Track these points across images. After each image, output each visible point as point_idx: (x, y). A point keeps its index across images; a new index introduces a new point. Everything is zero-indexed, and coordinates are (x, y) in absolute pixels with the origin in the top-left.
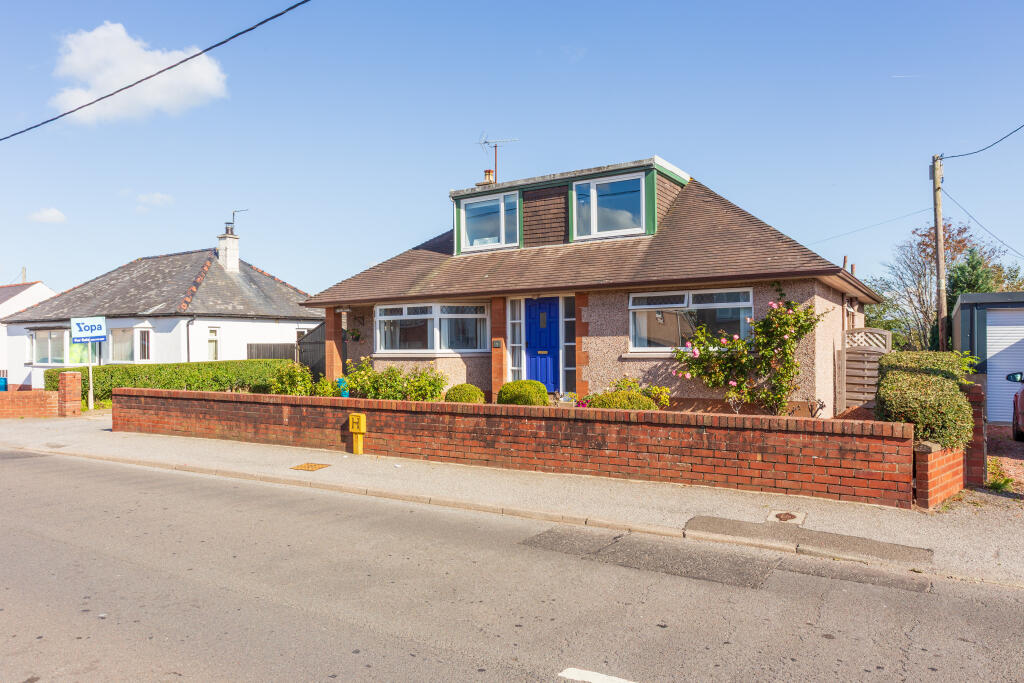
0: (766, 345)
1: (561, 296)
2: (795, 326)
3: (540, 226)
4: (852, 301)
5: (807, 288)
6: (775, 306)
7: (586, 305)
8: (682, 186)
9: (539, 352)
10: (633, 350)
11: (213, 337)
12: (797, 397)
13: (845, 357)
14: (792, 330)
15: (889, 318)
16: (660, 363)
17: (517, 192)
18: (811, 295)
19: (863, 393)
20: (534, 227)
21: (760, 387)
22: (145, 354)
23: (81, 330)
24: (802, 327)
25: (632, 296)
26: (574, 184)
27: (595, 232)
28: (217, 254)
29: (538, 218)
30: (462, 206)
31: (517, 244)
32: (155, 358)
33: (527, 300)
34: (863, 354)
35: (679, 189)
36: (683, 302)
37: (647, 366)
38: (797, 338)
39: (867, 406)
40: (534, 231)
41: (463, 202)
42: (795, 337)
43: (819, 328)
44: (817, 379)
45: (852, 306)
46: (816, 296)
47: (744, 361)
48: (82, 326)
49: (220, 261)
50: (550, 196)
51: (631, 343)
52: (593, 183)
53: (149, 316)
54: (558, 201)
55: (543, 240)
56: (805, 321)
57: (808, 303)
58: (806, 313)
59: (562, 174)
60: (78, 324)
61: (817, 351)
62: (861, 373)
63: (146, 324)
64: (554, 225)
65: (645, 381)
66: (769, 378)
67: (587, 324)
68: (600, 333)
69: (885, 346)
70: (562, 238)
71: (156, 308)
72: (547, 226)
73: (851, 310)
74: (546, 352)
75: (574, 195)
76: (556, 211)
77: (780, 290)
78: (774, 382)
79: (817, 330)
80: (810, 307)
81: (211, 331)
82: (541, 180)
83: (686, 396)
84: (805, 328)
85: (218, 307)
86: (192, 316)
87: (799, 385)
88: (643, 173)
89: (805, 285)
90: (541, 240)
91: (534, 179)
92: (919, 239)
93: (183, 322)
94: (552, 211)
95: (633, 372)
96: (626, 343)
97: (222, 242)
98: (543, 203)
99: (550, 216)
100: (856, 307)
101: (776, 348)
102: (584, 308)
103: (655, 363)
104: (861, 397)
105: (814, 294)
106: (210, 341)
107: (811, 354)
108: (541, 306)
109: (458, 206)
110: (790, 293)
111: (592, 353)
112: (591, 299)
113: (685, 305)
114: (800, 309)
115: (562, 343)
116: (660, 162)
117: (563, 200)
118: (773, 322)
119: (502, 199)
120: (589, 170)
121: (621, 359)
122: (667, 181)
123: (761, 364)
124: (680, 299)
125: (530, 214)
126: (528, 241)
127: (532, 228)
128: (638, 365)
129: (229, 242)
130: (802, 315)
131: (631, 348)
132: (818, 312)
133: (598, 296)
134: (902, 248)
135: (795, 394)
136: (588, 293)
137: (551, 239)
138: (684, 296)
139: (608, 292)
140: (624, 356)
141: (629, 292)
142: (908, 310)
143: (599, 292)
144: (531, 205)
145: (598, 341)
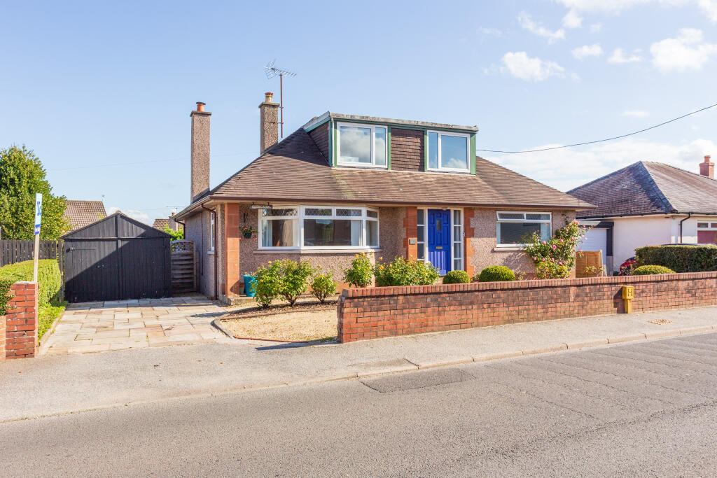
1: (452, 209)
3: (402, 156)
5: (573, 215)
7: (473, 216)
9: (437, 248)
10: (499, 246)
16: (512, 254)
17: (386, 127)
20: (398, 156)
25: (498, 212)
26: (429, 131)
27: (440, 167)
29: (402, 150)
30: (338, 127)
31: (387, 167)
33: (429, 210)
37: (506, 255)
40: (398, 159)
41: (339, 124)
50: (410, 136)
51: (497, 242)
52: (441, 134)
54: (417, 141)
55: (404, 166)
59: (423, 123)
64: (412, 157)
67: (473, 229)
68: (481, 235)
70: (419, 167)
72: (408, 157)
74: (441, 248)
75: (427, 139)
76: (414, 147)
82: (408, 123)
88: (470, 135)
89: (572, 213)
91: (403, 121)
94: (411, 147)
95: (499, 259)
96: (495, 242)
98: (405, 139)
99: (409, 150)
102: (472, 219)
103: (510, 254)
108: (440, 215)
109: (335, 126)
111: (477, 248)
112: (477, 213)
115: (453, 242)
117: (420, 141)
119: (374, 130)
121: (493, 251)
125: (395, 146)
126: (394, 165)
127: (396, 156)
128: (502, 255)
131: (497, 245)
133: (479, 211)
136: (474, 209)
137: (410, 167)
138: (523, 215)
139: (485, 209)
140: (495, 249)
143: (480, 209)
144: (396, 139)
145: (480, 240)
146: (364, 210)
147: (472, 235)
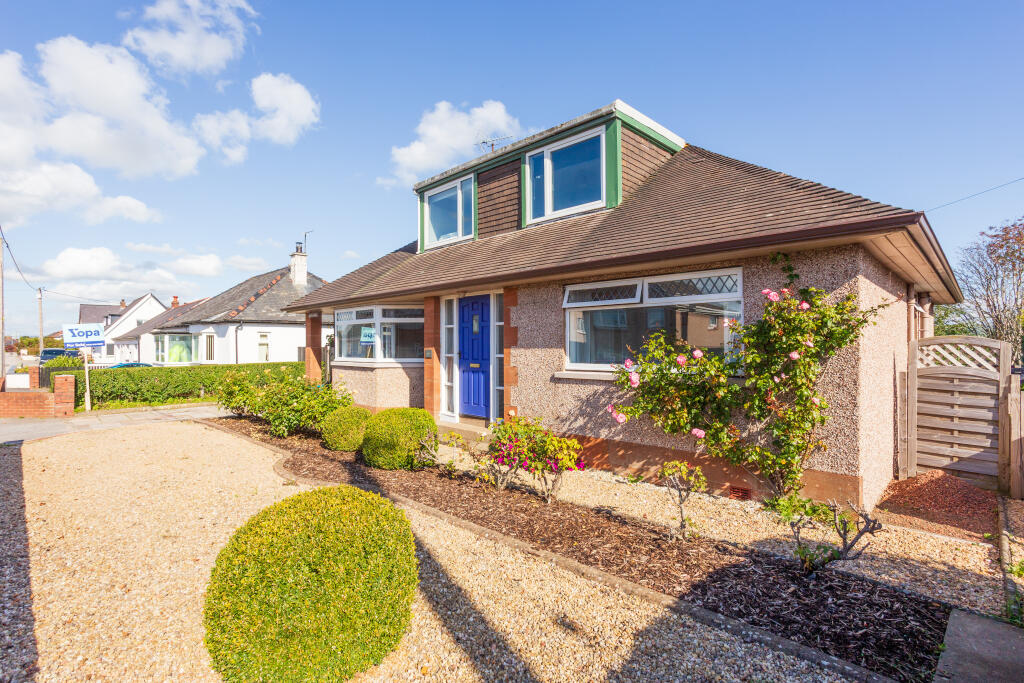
0: (760, 368)
1: (492, 292)
2: (817, 333)
3: (494, 212)
4: (921, 297)
5: (842, 262)
6: (774, 296)
7: (515, 303)
8: (673, 152)
9: (472, 365)
10: (569, 367)
11: (264, 341)
12: (820, 463)
13: (917, 383)
14: (810, 342)
15: (951, 323)
16: (601, 388)
17: (472, 175)
18: (850, 275)
19: (952, 445)
20: (488, 214)
21: (752, 439)
22: (210, 356)
23: (74, 335)
24: (831, 334)
25: (569, 289)
26: (528, 155)
27: (549, 212)
28: (289, 270)
29: (493, 202)
30: (426, 199)
31: (471, 236)
32: (218, 360)
33: (459, 299)
34: (952, 380)
35: (669, 156)
36: (634, 296)
37: (586, 391)
38: (821, 357)
39: (958, 467)
40: (489, 219)
41: (427, 194)
42: (817, 355)
43: (867, 336)
44: (862, 433)
45: (921, 305)
46: (860, 278)
47: (721, 393)
48: (76, 332)
49: (291, 276)
50: (504, 174)
51: (567, 359)
52: (547, 150)
53: (212, 323)
54: (512, 179)
56: (838, 324)
57: (844, 291)
58: (840, 309)
59: (515, 145)
60: (71, 330)
61: (863, 381)
62: (947, 411)
63: (211, 330)
64: (508, 209)
65: (582, 413)
66: (769, 425)
67: (516, 329)
68: (531, 345)
69: (996, 366)
70: (516, 224)
71: (219, 316)
72: (501, 211)
73: (920, 309)
74: (477, 366)
75: (527, 170)
76: (508, 192)
77: (790, 269)
78: (776, 432)
79: (862, 340)
80: (848, 299)
81: (262, 336)
82: (493, 156)
83: (638, 440)
84: (836, 338)
85: (270, 314)
86: (240, 323)
87: (824, 442)
88: (604, 127)
89: (839, 257)
90: (495, 228)
92: (989, 240)
93: (232, 328)
94: (505, 193)
95: (569, 399)
96: (560, 358)
97: (293, 259)
98: (496, 184)
99: (504, 199)
100: (928, 306)
101: (778, 374)
102: (513, 309)
103: (596, 387)
104: (947, 450)
105: (857, 273)
106: (260, 345)
107: (849, 386)
108: (473, 306)
109: (422, 200)
110: (807, 275)
111: (522, 370)
112: (522, 297)
113: (637, 299)
114: (827, 302)
115: (494, 355)
116: (623, 108)
117: (516, 178)
118: (771, 327)
119: (459, 186)
120: (541, 134)
121: (555, 380)
122: (643, 141)
123: (752, 400)
124: (630, 292)
125: (484, 199)
126: (484, 231)
128: (576, 389)
129: (298, 259)
130: (832, 313)
131: (568, 364)
132: (864, 306)
133: (527, 290)
134: (969, 250)
135: (817, 457)
136: (517, 287)
137: (505, 226)
138: (635, 286)
139: (541, 285)
140: (558, 375)
141: (564, 284)
142: (975, 315)
143: (529, 285)
144: (485, 188)
145: (529, 352)
146: (377, 310)
147: (514, 343)
